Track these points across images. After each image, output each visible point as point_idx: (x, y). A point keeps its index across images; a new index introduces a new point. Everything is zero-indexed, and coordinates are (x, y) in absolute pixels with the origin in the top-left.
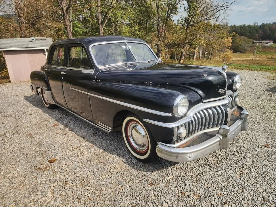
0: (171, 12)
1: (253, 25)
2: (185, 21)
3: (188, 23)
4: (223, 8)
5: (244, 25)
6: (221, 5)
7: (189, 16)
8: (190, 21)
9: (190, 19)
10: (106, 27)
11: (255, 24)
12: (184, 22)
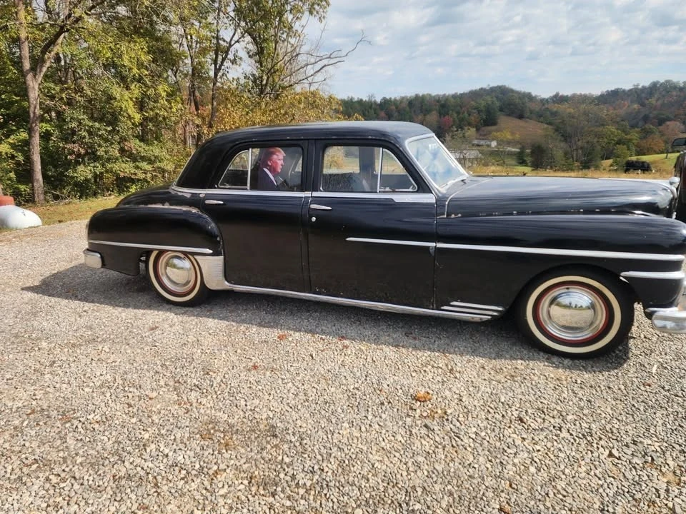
0: (223, 60)
1: (367, 99)
2: (254, 82)
3: (262, 88)
4: (332, 61)
5: (352, 99)
6: (328, 56)
7: (261, 70)
8: (264, 82)
9: (265, 77)
10: (45, 80)
11: (371, 97)
12: (251, 83)
